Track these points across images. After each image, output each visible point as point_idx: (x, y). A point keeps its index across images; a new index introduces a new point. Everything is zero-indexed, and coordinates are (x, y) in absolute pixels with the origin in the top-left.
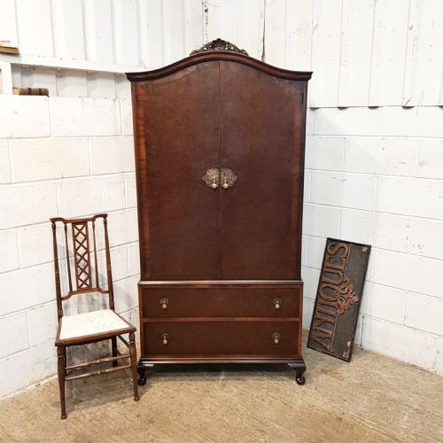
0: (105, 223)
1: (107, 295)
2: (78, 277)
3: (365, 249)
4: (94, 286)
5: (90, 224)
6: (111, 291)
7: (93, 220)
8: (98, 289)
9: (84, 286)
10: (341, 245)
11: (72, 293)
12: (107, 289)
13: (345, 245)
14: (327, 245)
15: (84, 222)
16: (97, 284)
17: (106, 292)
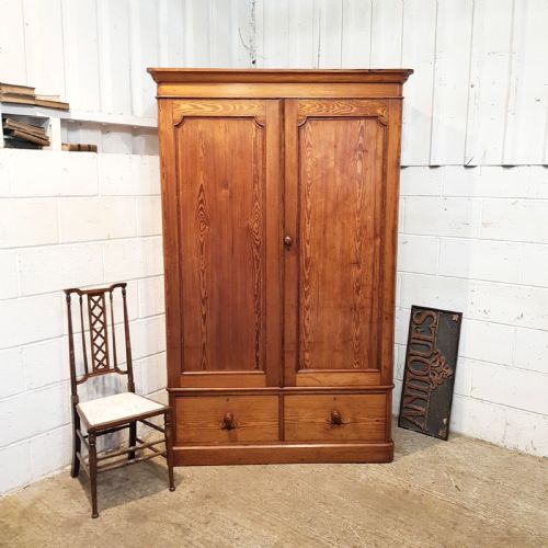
0: (124, 293)
2: (94, 356)
3: (455, 318)
4: (112, 365)
5: (107, 294)
6: (129, 372)
7: (111, 290)
8: (117, 370)
9: (101, 367)
10: (428, 312)
11: (87, 376)
12: (125, 369)
13: (434, 313)
14: (412, 314)
15: (101, 293)
16: (115, 364)
17: (125, 373)
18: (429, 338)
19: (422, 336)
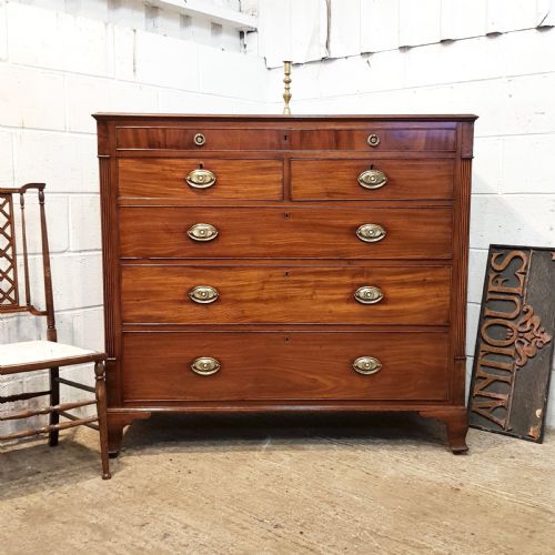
0: (42, 199)
1: (44, 318)
3: (554, 256)
4: (23, 302)
5: (16, 197)
6: (50, 312)
7: (22, 191)
8: (31, 309)
9: (6, 302)
10: (514, 253)
12: (44, 309)
13: (521, 254)
14: (490, 256)
15: (7, 194)
16: (28, 300)
17: (43, 314)
18: (515, 290)
19: (505, 289)
